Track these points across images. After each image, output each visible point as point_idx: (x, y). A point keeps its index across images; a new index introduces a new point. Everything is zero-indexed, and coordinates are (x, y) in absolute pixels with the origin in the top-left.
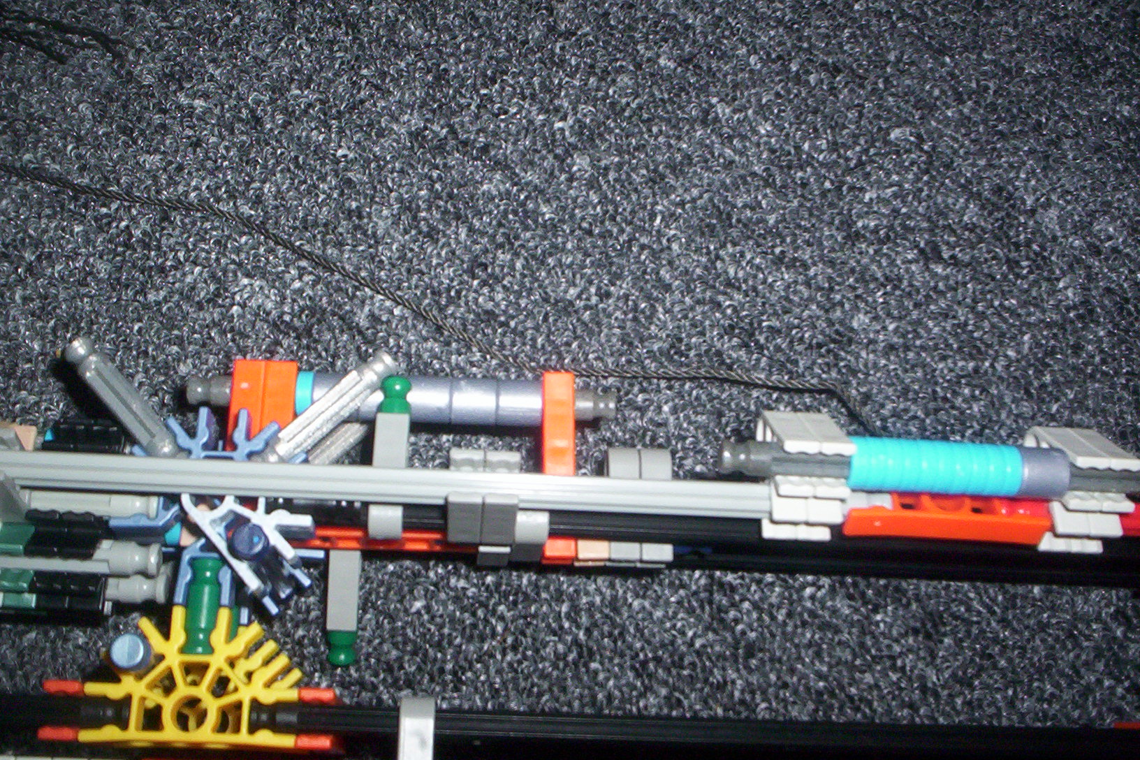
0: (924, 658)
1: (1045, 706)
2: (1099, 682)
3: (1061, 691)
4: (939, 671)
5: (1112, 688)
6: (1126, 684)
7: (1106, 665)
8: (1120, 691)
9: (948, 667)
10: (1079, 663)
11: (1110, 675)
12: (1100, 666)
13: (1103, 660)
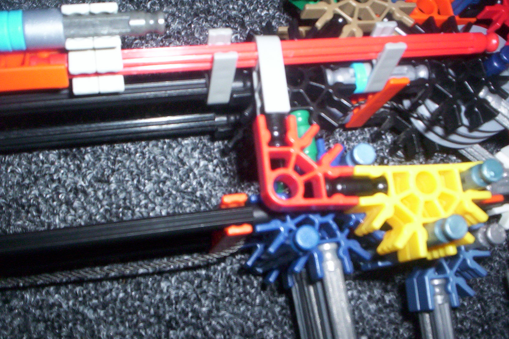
0: (73, 171)
1: (161, 185)
2: (197, 164)
3: (171, 174)
4: (84, 177)
5: (206, 166)
6: (215, 161)
7: (201, 153)
8: (211, 167)
9: (89, 173)
10: (181, 156)
11: (204, 158)
12: (196, 154)
13: (198, 151)
